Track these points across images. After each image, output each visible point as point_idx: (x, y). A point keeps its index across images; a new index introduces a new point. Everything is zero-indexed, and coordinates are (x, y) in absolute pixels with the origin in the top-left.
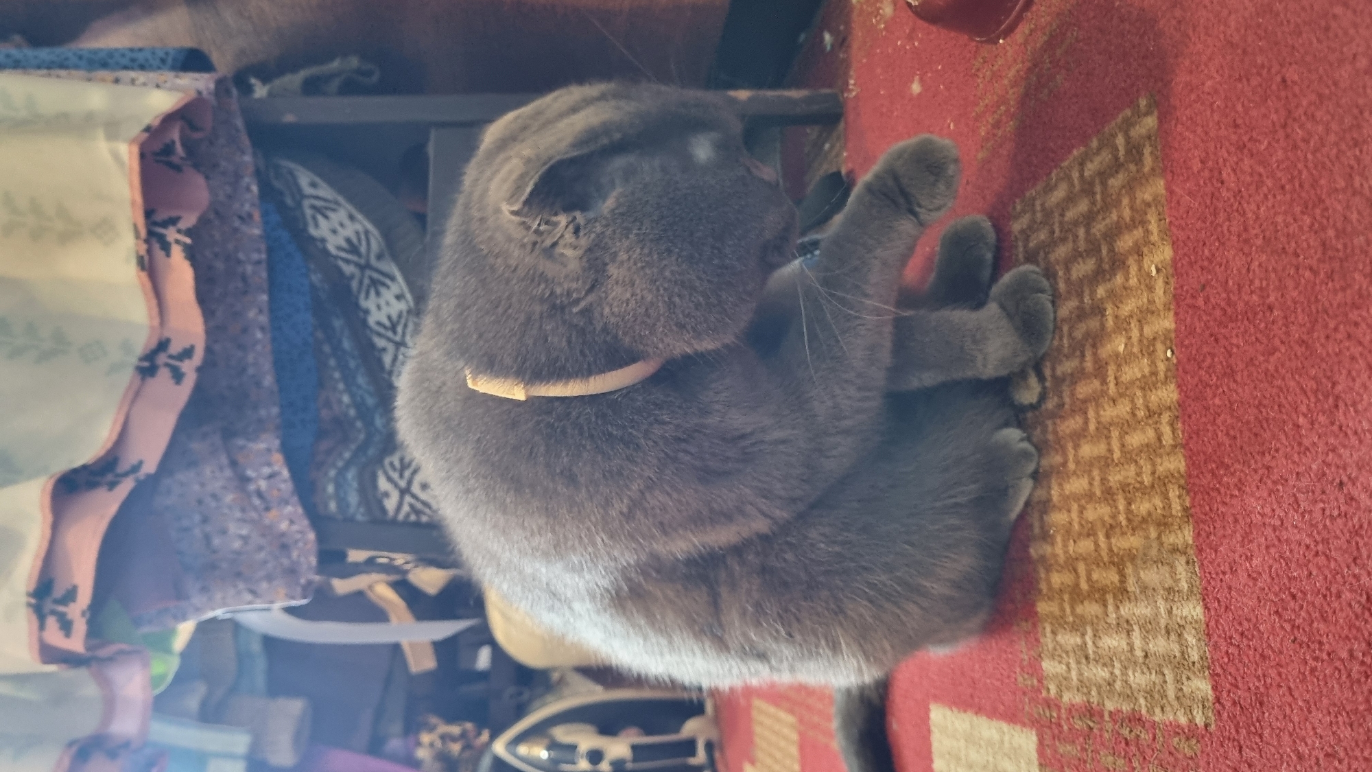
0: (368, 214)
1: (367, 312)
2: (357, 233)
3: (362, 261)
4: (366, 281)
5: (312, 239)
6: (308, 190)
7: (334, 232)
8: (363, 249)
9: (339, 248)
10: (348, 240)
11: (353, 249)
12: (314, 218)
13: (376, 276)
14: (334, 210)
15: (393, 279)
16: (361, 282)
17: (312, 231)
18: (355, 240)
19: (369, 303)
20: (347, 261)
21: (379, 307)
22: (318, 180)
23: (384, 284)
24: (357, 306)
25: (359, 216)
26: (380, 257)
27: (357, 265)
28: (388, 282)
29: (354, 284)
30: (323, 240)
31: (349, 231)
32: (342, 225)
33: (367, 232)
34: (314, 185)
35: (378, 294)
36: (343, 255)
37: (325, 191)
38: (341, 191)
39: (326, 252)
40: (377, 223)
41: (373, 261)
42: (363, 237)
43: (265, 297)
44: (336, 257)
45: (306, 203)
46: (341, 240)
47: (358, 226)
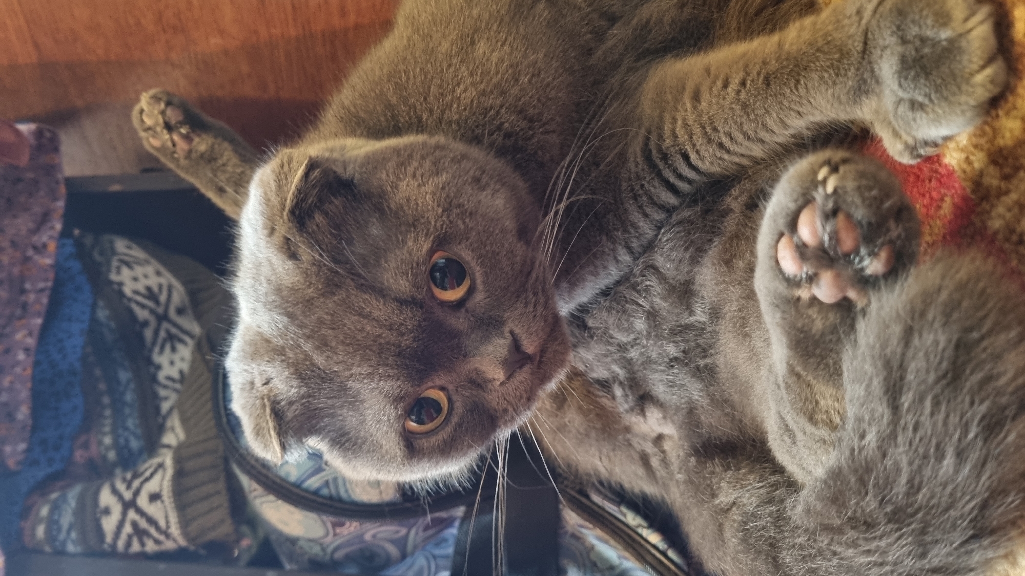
0: (176, 276)
1: (158, 367)
2: (160, 287)
3: (160, 310)
5: (111, 283)
6: (122, 251)
7: (135, 279)
8: (163, 298)
9: (136, 292)
11: (151, 294)
12: (119, 268)
13: (174, 331)
14: (142, 265)
16: (156, 333)
17: (113, 277)
18: (155, 289)
20: (143, 306)
21: (172, 363)
22: (135, 246)
23: (182, 341)
25: (167, 274)
26: (180, 311)
27: (152, 311)
28: (185, 337)
29: (148, 333)
30: (121, 284)
32: (146, 276)
33: (170, 288)
34: (129, 247)
35: (174, 349)
36: (139, 298)
37: (139, 254)
39: (121, 294)
40: (185, 283)
41: (172, 314)
42: (165, 289)
43: (39, 321)
44: (130, 300)
45: (117, 257)
46: (140, 287)
47: (163, 281)
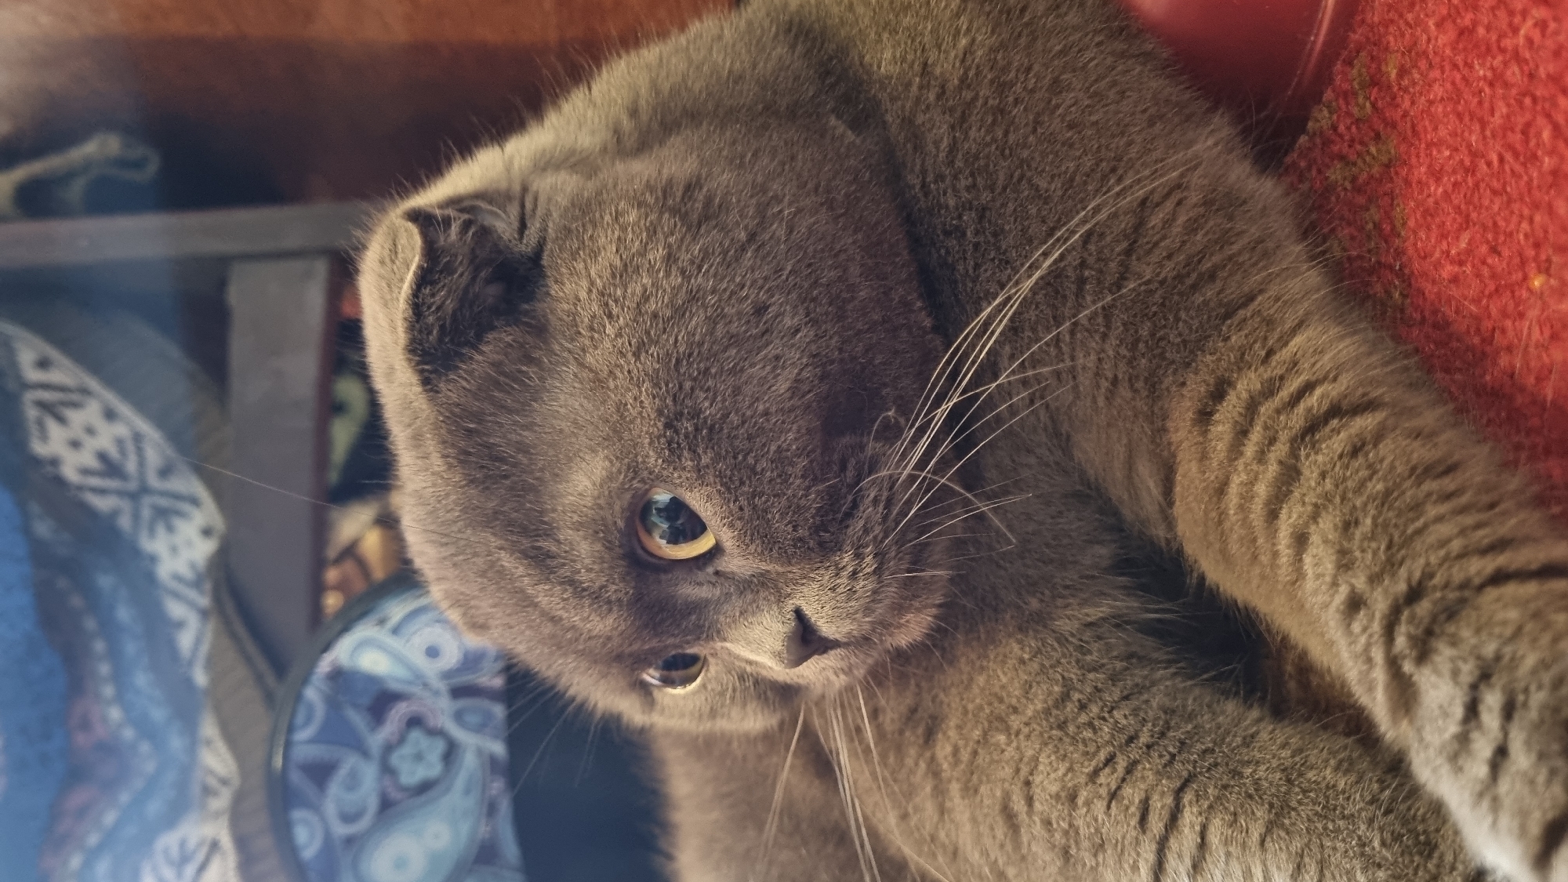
0: (141, 405)
1: (153, 559)
2: (120, 442)
3: (132, 486)
4: (146, 513)
5: (37, 462)
6: (33, 375)
7: (75, 444)
8: (131, 466)
9: (86, 472)
10: (102, 457)
11: (110, 467)
12: (41, 424)
13: (163, 502)
14: (75, 405)
15: (195, 502)
16: (136, 517)
17: (39, 449)
18: (113, 452)
19: (156, 544)
20: (101, 492)
21: (174, 550)
22: (54, 354)
23: (180, 514)
24: (136, 552)
25: (124, 409)
26: (165, 472)
27: (120, 493)
28: (186, 507)
29: (125, 522)
30: (55, 462)
31: (106, 438)
32: (90, 431)
33: (138, 438)
34: (43, 364)
35: (170, 529)
36: (95, 481)
37: (66, 372)
38: (94, 366)
39: (60, 482)
40: (160, 421)
41: (153, 481)
42: (130, 447)
44: (80, 488)
45: (30, 396)
46: (88, 459)
47: (121, 430)
